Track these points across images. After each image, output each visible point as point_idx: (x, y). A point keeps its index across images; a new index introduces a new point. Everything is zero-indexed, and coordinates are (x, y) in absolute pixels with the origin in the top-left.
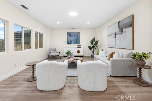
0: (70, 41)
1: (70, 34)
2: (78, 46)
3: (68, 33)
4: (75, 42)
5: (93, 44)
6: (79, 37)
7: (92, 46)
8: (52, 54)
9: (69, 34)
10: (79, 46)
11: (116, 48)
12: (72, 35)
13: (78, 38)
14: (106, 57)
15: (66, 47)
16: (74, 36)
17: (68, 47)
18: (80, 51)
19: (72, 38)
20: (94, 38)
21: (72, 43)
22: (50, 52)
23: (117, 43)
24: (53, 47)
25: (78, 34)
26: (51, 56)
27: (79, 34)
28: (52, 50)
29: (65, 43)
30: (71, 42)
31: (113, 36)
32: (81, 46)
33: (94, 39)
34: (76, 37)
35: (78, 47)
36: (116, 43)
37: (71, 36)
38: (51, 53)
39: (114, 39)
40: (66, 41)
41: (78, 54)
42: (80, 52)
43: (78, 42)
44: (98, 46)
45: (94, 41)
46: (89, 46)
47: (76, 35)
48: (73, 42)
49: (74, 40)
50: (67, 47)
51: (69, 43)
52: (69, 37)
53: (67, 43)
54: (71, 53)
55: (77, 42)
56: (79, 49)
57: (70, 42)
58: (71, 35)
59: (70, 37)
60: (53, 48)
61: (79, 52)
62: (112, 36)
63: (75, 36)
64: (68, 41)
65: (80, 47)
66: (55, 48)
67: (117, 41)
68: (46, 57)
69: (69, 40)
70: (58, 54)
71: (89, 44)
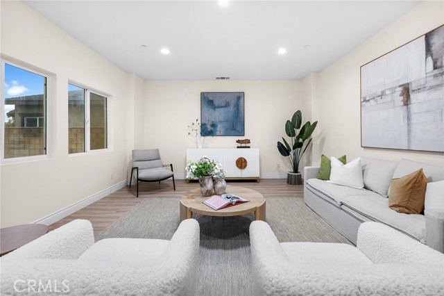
0: (210, 123)
1: (211, 99)
2: (238, 142)
3: (203, 94)
4: (226, 129)
5: (294, 135)
6: (241, 109)
7: (291, 141)
8: (143, 174)
9: (208, 101)
10: (244, 144)
11: (409, 150)
12: (216, 103)
13: (241, 115)
14: (365, 187)
15: (197, 148)
16: (223, 105)
17: (203, 148)
18: (245, 161)
19: (219, 115)
20: (299, 112)
21: (218, 133)
22: (137, 164)
23: (414, 128)
24: (149, 145)
25: (239, 98)
26: (138, 179)
27: (241, 100)
28: (142, 158)
29: (194, 133)
30: (212, 129)
31: (393, 101)
32: (248, 141)
33: (298, 116)
34: (232, 109)
35: (239, 145)
36: (409, 131)
37: (215, 108)
38: (137, 168)
39: (401, 111)
40: (195, 123)
41: (240, 170)
42: (246, 166)
43: (239, 128)
44: (313, 141)
45: (300, 122)
46: (279, 143)
47: (233, 102)
48: (220, 128)
49: (226, 121)
50: (200, 146)
51: (207, 131)
52: (206, 109)
53: (199, 131)
54: (216, 171)
55: (235, 126)
56: (243, 153)
57: (209, 128)
58: (213, 104)
59: (211, 110)
60: (147, 150)
61: (241, 163)
62: (389, 98)
63: (227, 105)
64: (203, 126)
65: (247, 145)
66: (154, 150)
67: (414, 119)
68: (121, 183)
69: (206, 122)
70: (167, 172)
71: (280, 135)
